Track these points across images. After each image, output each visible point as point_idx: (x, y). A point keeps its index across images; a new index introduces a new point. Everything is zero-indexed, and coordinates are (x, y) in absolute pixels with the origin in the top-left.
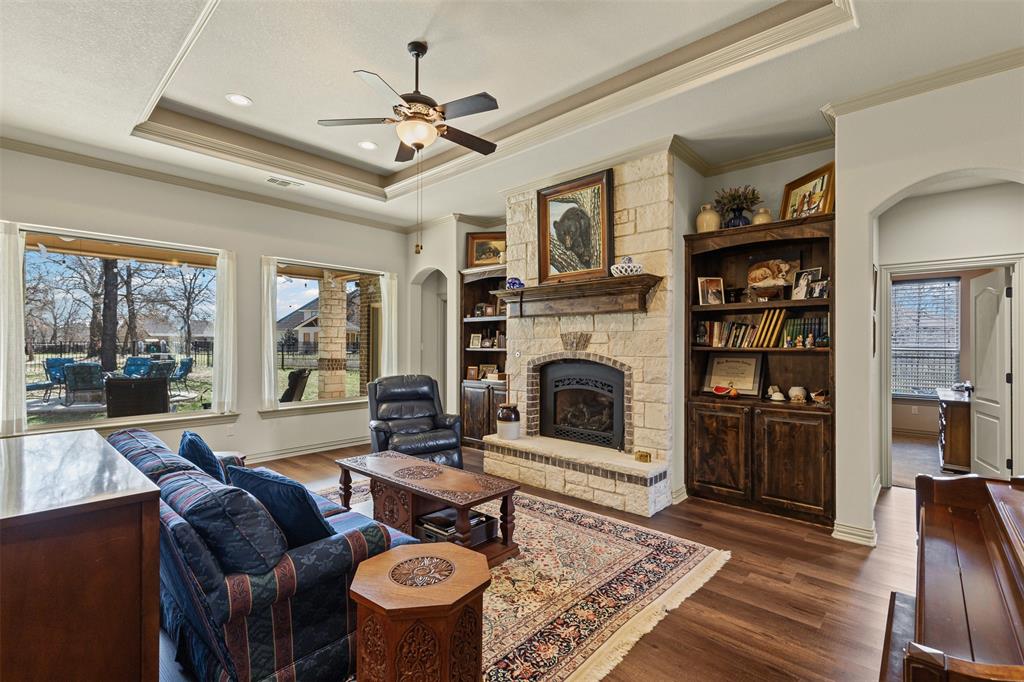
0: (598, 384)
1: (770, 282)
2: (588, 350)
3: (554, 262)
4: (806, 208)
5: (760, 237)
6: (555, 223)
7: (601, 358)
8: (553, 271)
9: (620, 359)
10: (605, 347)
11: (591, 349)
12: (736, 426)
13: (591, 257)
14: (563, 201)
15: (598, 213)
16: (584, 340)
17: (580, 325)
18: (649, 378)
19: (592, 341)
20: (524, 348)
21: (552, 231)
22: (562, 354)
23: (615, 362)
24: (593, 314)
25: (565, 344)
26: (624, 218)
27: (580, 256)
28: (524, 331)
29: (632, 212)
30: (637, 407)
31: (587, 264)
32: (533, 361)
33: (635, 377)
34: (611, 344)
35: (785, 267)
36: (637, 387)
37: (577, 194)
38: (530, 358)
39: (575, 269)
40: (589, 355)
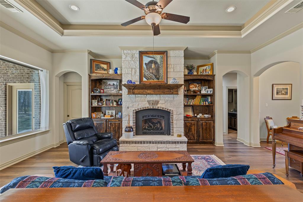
0: (159, 116)
1: (194, 89)
2: (158, 106)
3: (145, 77)
4: (204, 72)
5: (195, 78)
6: (146, 64)
7: (163, 108)
8: (144, 79)
9: (169, 108)
10: (164, 105)
11: (159, 105)
12: (194, 124)
13: (159, 77)
14: (149, 57)
15: (162, 64)
16: (157, 102)
17: (155, 98)
18: (179, 113)
19: (159, 103)
20: (131, 105)
21: (144, 66)
22: (148, 107)
23: (168, 109)
24: (160, 94)
25: (149, 104)
26: (170, 67)
27: (156, 76)
28: (131, 99)
29: (173, 65)
30: (175, 122)
31: (158, 79)
32: (136, 110)
33: (174, 113)
34: (166, 104)
35: (198, 85)
36: (174, 116)
37: (155, 56)
38: (134, 109)
39: (153, 80)
40: (158, 107)
